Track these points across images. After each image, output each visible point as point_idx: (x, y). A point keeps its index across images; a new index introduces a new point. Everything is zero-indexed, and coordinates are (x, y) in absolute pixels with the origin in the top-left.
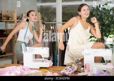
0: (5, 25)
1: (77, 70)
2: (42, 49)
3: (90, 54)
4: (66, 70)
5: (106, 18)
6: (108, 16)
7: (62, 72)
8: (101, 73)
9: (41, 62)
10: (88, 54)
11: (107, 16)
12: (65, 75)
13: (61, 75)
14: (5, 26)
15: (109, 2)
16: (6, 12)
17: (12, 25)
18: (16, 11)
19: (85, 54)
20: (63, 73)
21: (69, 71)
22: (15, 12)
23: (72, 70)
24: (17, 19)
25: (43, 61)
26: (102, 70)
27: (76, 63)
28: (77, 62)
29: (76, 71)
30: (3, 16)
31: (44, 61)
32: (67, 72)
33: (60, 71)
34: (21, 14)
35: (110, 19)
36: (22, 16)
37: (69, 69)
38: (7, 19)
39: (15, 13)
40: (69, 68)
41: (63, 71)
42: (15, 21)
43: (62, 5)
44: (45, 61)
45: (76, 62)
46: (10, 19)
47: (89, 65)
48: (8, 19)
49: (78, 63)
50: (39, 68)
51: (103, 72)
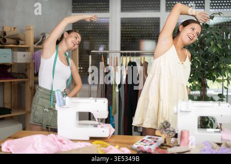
0: (11, 55)
1: (165, 142)
2: (96, 101)
3: (189, 112)
4: (142, 143)
5: (212, 43)
6: (216, 40)
7: (135, 146)
8: (212, 148)
9: (93, 126)
10: (186, 111)
11: (213, 40)
12: (142, 151)
13: (135, 153)
14: (11, 57)
15: (216, 14)
16: (13, 29)
17: (24, 56)
18: (32, 27)
19: (181, 111)
20: (138, 147)
21: (150, 143)
22: (30, 29)
23: (155, 142)
24: (35, 43)
25: (96, 126)
26: (214, 142)
27: (163, 128)
28: (166, 127)
29: (162, 145)
30: (8, 38)
31: (99, 126)
32: (145, 145)
33: (133, 144)
34: (42, 34)
35: (219, 46)
36: (43, 37)
37: (147, 141)
38: (16, 43)
39: (31, 31)
40: (148, 139)
41: (137, 143)
42: (30, 48)
43: (122, 19)
44: (99, 124)
45: (164, 126)
46: (21, 42)
47: (188, 132)
48: (18, 43)
49: (167, 129)
50: (88, 139)
51: (216, 145)
